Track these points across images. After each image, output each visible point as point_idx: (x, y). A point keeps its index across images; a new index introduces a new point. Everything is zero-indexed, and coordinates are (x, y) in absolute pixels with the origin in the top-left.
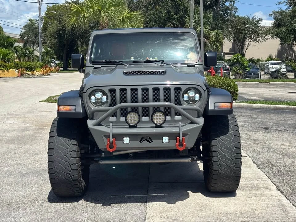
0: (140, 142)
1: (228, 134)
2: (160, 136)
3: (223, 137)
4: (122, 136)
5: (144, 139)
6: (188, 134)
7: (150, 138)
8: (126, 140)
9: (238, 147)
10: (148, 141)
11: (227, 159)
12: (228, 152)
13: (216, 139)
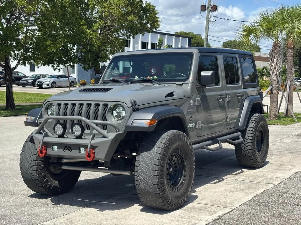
0: (64, 150)
1: (151, 151)
2: (78, 147)
3: (146, 153)
4: (52, 144)
5: (66, 148)
6: (98, 147)
7: (70, 147)
8: (55, 148)
9: (156, 164)
10: (69, 150)
11: (145, 174)
12: (147, 168)
13: (140, 154)
